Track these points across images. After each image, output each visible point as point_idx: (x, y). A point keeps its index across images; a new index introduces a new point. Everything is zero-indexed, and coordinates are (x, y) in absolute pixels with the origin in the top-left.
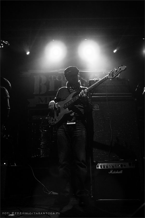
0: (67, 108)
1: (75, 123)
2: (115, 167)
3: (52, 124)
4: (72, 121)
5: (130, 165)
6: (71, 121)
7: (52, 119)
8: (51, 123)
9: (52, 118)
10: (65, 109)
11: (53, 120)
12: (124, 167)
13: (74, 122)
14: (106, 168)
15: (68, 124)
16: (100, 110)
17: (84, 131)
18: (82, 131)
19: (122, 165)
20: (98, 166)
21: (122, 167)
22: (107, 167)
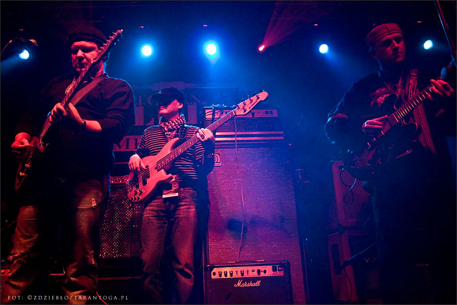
0: (161, 169)
1: (177, 194)
2: (245, 275)
3: (135, 200)
4: (172, 190)
5: (274, 270)
6: (171, 192)
7: (135, 191)
8: (132, 199)
9: (134, 189)
10: (158, 171)
11: (136, 193)
12: (262, 274)
13: (175, 192)
14: (229, 276)
15: (164, 196)
16: (222, 164)
17: (193, 208)
18: (189, 208)
19: (259, 271)
20: (214, 274)
21: (259, 274)
22: (231, 275)
